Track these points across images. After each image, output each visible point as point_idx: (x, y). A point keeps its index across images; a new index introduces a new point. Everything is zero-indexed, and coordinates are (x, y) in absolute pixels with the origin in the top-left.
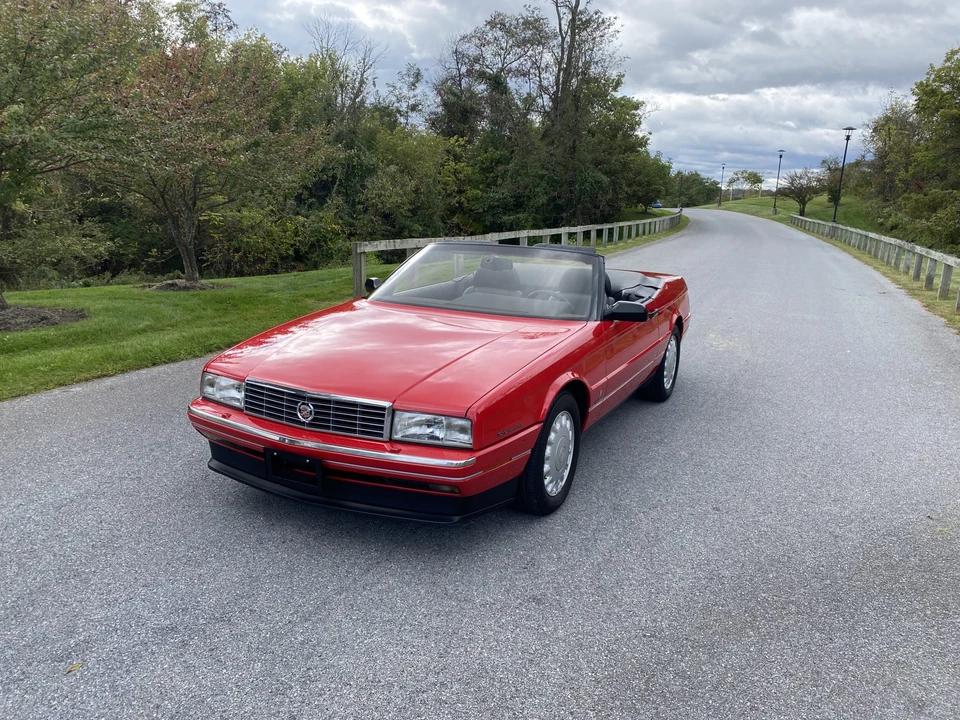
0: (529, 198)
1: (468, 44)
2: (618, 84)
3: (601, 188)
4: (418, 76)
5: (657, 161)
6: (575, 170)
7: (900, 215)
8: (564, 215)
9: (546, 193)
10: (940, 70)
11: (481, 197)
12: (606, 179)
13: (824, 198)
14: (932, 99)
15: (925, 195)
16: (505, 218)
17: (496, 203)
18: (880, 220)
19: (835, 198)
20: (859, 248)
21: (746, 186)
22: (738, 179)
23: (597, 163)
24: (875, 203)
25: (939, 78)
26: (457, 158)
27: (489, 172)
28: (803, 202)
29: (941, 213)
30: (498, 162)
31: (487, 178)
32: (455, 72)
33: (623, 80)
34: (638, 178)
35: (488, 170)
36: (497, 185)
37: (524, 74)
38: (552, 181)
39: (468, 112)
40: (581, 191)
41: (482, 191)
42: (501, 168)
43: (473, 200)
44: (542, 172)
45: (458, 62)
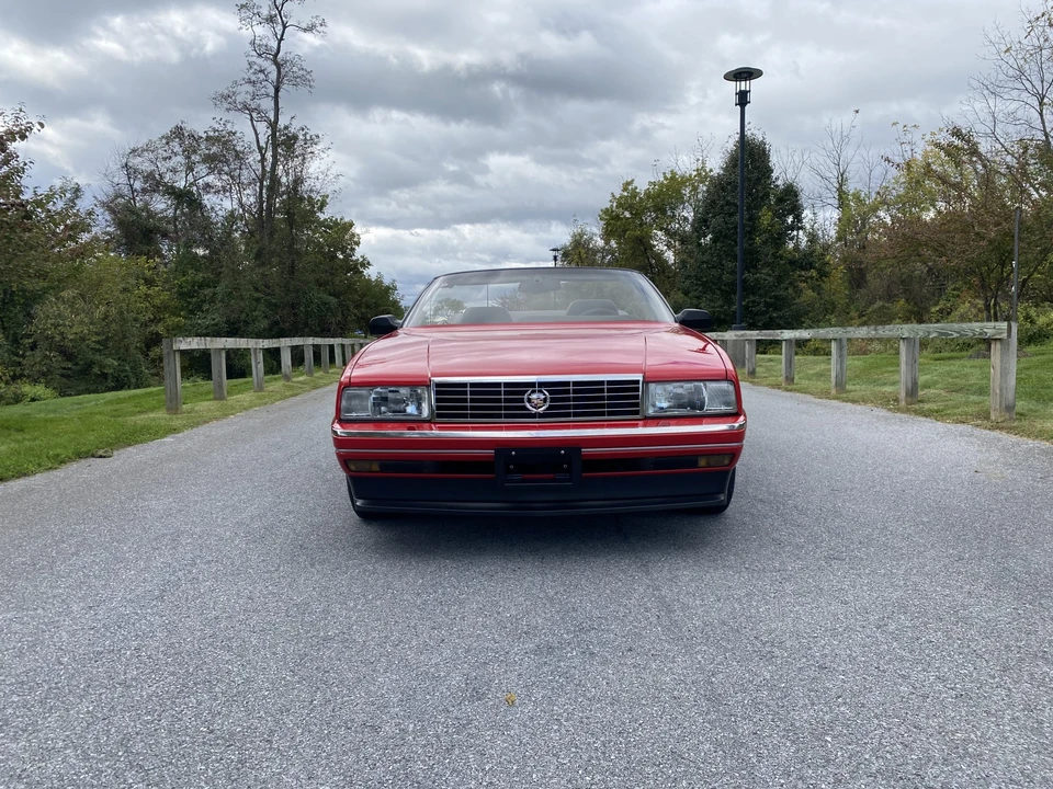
0: (246, 323)
1: (140, 159)
2: (323, 204)
3: (329, 309)
4: (77, 191)
5: (379, 282)
6: (297, 292)
9: (266, 317)
11: (185, 325)
12: (333, 300)
17: (204, 331)
23: (321, 284)
25: (619, 206)
26: (149, 282)
27: (190, 298)
30: (202, 285)
31: (190, 303)
32: (126, 190)
33: (328, 200)
34: (364, 300)
35: (190, 295)
36: (203, 312)
37: (218, 192)
38: (270, 305)
39: (151, 231)
40: (307, 313)
41: (185, 318)
42: (208, 291)
43: (173, 329)
44: (256, 295)
45: (129, 178)
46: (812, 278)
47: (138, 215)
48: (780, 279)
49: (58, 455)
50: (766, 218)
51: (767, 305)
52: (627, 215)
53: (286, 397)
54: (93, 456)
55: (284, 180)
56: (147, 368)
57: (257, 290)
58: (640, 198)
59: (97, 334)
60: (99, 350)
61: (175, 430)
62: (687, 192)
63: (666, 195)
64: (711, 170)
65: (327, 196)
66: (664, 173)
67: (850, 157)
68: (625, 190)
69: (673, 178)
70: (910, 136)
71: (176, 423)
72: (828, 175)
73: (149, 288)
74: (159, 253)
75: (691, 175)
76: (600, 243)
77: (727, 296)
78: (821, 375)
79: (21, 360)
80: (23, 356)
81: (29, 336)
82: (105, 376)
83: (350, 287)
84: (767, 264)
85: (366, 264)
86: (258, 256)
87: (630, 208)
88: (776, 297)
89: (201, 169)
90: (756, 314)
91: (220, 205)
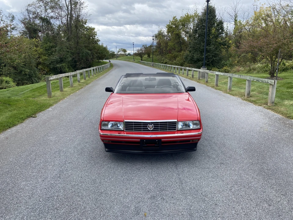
0: (65, 59)
1: (31, 7)
3: (88, 54)
4: (13, 17)
5: (102, 46)
6: (79, 49)
7: (166, 60)
8: (78, 63)
9: (71, 57)
10: (172, 21)
11: (48, 59)
12: (90, 52)
13: (146, 56)
14: (171, 29)
15: (172, 54)
16: (58, 65)
17: (53, 61)
18: (162, 61)
19: (149, 56)
20: (164, 69)
21: (123, 53)
22: (120, 51)
23: (85, 47)
24: (160, 57)
25: (172, 24)
26: (37, 46)
27: (49, 51)
28: (141, 57)
29: (178, 59)
30: (52, 47)
31: (48, 52)
32: (28, 17)
33: (87, 21)
34: (98, 51)
35: (48, 50)
36: (53, 55)
37: (55, 18)
38: (72, 53)
39: (36, 30)
40: (82, 56)
41: (47, 57)
42: (54, 49)
43: (44, 60)
44: (68, 50)
45: (28, 13)
46: (225, 48)
47: (32, 25)
48: (216, 49)
49: (22, 118)
50: (213, 30)
51: (213, 56)
52: (174, 26)
53: (79, 89)
54: (32, 117)
55: (74, 16)
56: (38, 72)
57: (68, 48)
58: (178, 22)
59: (23, 62)
60: (24, 67)
61: (51, 105)
62: (191, 20)
63: (186, 20)
64: (199, 14)
65: (87, 20)
66: (185, 14)
67: (239, 9)
68: (174, 19)
69: (188, 16)
70: (256, 3)
71: (52, 102)
72: (232, 14)
73: (37, 48)
74: (38, 36)
75: (193, 15)
76: (166, 34)
77: (202, 52)
78: (226, 83)
79: (2, 70)
80: (2, 69)
81: (3, 63)
82: (26, 74)
83: (94, 48)
84: (213, 44)
85: (98, 41)
86: (68, 39)
87: (175, 25)
88: (215, 54)
89: (49, 11)
90: (209, 58)
91: (56, 23)
